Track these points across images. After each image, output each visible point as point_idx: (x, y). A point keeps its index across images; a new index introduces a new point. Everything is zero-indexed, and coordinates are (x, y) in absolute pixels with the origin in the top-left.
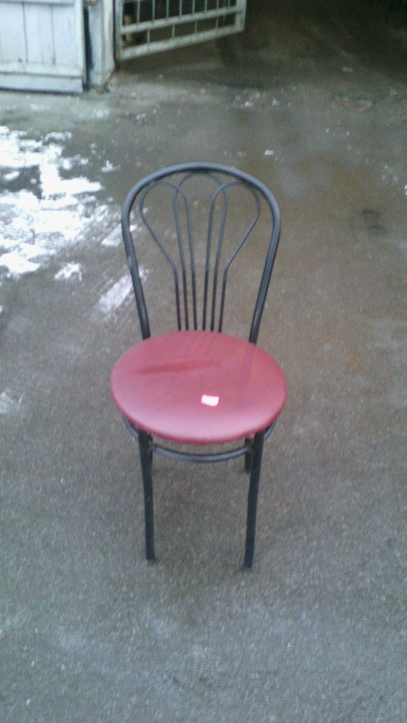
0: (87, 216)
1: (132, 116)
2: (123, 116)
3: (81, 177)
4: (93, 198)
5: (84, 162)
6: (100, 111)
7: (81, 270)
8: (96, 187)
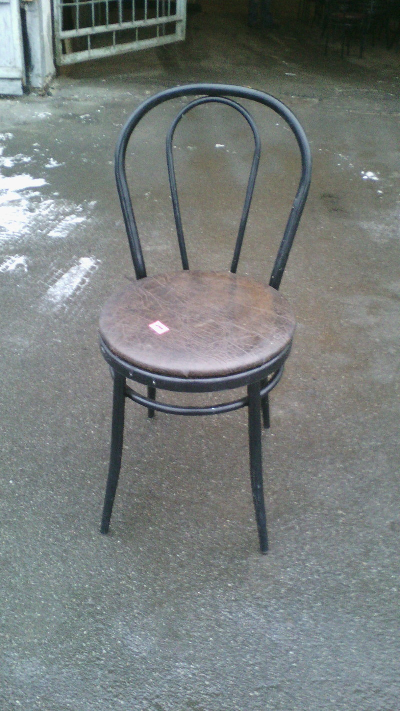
0: (32, 210)
1: (75, 116)
2: (66, 117)
3: (24, 174)
4: (37, 194)
5: (27, 160)
6: (42, 112)
7: (27, 262)
8: (41, 182)
